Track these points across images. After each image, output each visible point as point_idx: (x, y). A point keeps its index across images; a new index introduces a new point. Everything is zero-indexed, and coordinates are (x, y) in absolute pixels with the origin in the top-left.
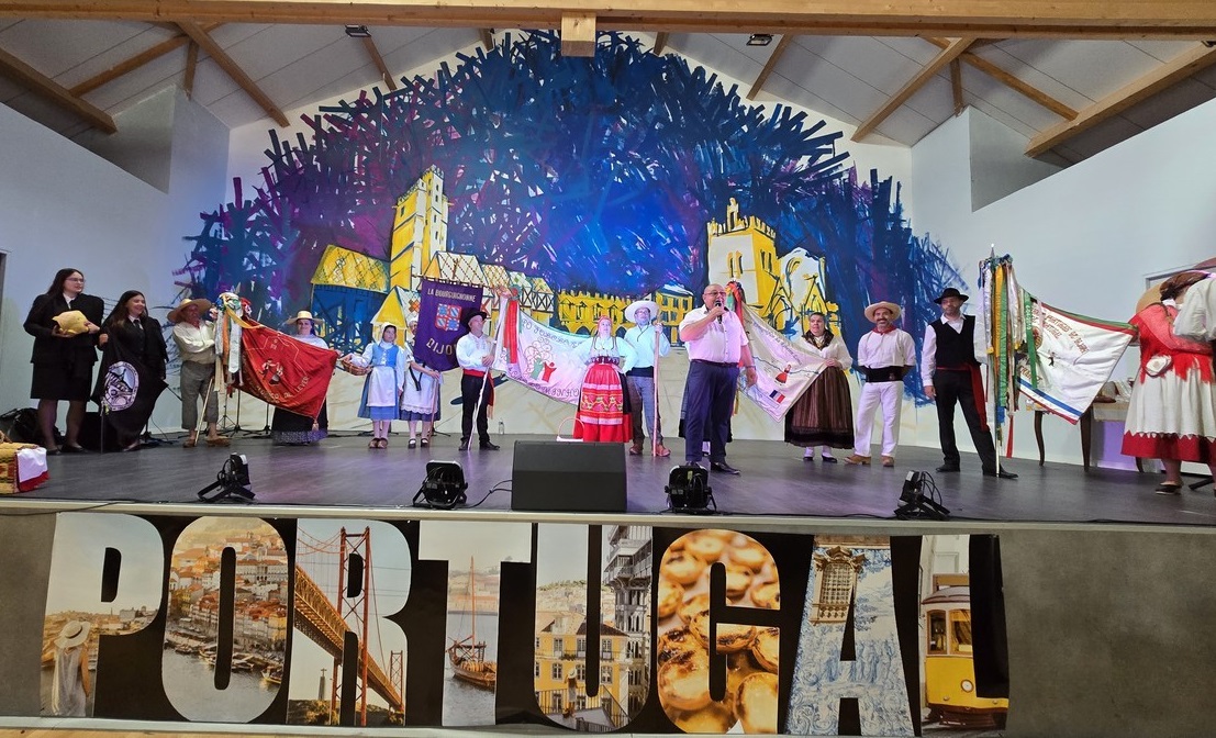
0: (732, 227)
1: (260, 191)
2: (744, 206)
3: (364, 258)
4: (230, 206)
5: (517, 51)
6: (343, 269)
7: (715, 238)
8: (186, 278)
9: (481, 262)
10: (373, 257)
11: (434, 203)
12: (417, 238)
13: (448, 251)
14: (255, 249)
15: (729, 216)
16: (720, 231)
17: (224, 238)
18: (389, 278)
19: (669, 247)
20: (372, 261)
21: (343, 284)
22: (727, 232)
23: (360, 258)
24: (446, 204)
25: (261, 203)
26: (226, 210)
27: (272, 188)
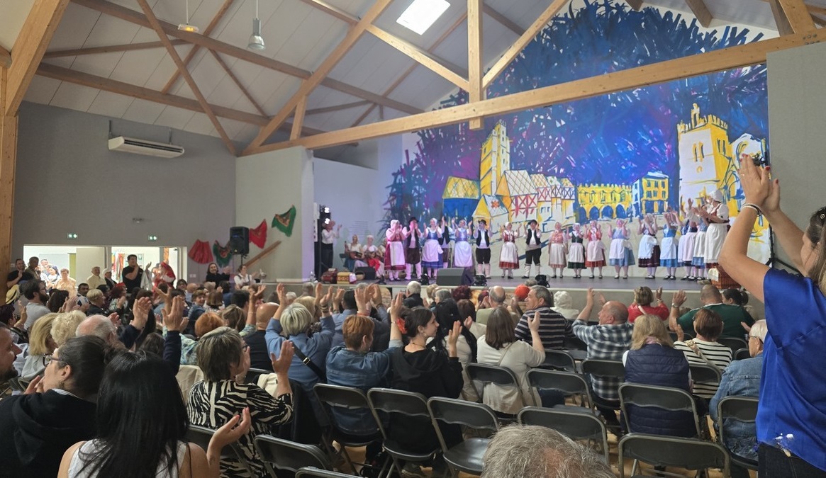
0: (696, 125)
1: (417, 155)
2: (704, 108)
3: (467, 181)
4: (405, 165)
5: (545, 34)
6: (457, 189)
7: (684, 134)
8: (388, 206)
9: (530, 173)
10: (471, 180)
11: (502, 143)
12: (493, 165)
13: (511, 169)
14: (416, 185)
15: (692, 117)
16: (687, 129)
17: (403, 182)
18: (480, 190)
19: (651, 145)
20: (471, 182)
21: (457, 197)
22: (692, 129)
23: (465, 181)
24: (508, 141)
25: (418, 161)
26: (403, 167)
27: (422, 152)
